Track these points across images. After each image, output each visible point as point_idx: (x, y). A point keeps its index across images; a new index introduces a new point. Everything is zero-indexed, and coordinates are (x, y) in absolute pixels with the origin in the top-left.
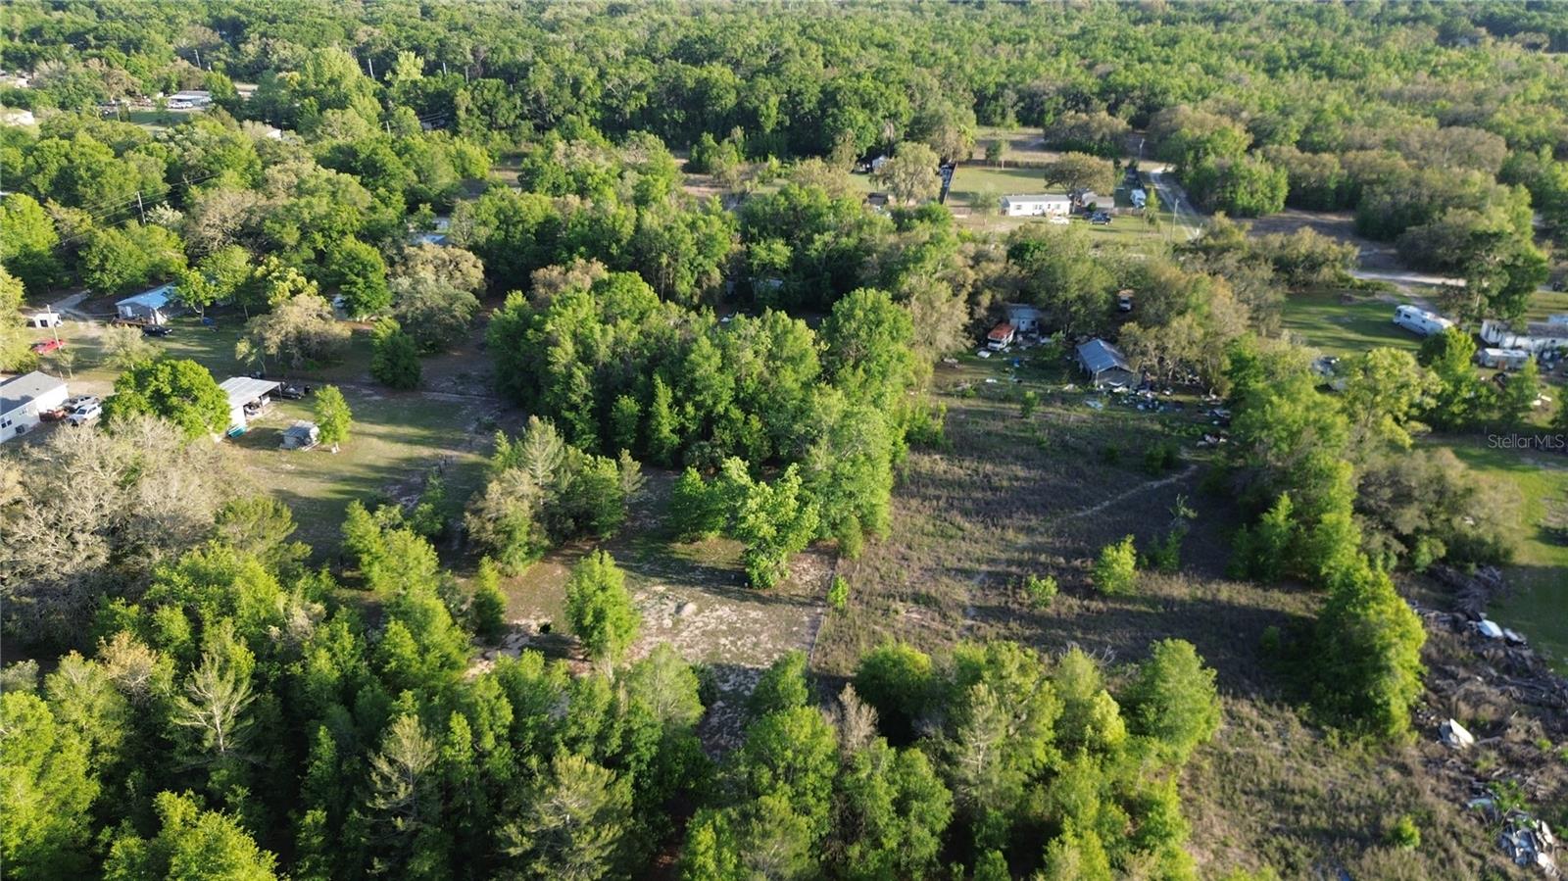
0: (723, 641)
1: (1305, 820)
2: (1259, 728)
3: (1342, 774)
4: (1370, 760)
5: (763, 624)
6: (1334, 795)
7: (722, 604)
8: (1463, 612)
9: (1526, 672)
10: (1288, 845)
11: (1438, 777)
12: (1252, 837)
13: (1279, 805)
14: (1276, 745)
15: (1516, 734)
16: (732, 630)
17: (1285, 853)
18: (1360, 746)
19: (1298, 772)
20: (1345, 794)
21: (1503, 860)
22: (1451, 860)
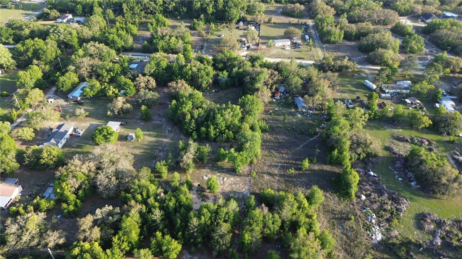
0: (233, 186)
1: (337, 216)
2: (330, 199)
3: (343, 207)
4: (348, 203)
5: (240, 182)
6: (341, 211)
7: (231, 177)
8: (367, 169)
9: (377, 183)
10: (334, 221)
11: (359, 206)
12: (328, 220)
13: (333, 213)
14: (333, 202)
15: (373, 196)
16: (234, 184)
17: (333, 222)
18: (346, 201)
19: (336, 207)
20: (343, 211)
21: (367, 221)
22: (359, 222)
